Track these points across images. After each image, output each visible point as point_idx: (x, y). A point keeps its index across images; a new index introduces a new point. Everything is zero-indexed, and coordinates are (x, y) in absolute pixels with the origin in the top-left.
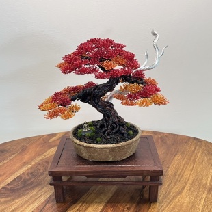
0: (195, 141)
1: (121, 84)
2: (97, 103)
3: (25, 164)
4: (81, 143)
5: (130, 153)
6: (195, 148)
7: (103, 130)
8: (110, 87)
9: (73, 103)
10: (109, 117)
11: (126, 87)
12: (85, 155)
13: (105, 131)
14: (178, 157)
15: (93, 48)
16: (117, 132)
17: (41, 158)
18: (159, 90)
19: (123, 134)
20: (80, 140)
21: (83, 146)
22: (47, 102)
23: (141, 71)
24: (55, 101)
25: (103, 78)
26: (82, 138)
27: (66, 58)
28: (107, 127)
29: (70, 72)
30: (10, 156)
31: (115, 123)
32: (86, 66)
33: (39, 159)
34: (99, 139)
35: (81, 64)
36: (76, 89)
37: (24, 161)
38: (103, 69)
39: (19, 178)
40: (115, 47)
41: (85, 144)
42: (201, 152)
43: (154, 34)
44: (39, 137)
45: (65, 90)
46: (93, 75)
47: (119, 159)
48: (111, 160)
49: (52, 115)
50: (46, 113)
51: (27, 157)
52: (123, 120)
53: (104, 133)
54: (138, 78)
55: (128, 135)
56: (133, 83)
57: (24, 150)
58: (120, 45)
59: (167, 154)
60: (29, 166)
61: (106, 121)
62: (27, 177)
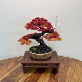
0: (75, 61)
1: (46, 33)
2: (38, 40)
3: (8, 71)
4: (33, 53)
5: (49, 57)
6: (76, 64)
7: (40, 49)
8: (42, 34)
9: (30, 39)
10: (42, 45)
11: (48, 34)
12: (34, 57)
13: (41, 49)
14: (70, 68)
15: (37, 21)
16: (45, 49)
17: (15, 68)
18: (59, 36)
19: (47, 50)
20: (32, 52)
21: (33, 54)
22: (21, 39)
23: (53, 29)
24: (24, 39)
25: (40, 31)
26: (33, 51)
27: (28, 24)
28: (41, 48)
29: (29, 29)
30: (2, 67)
31: (44, 47)
32: (35, 27)
33: (14, 69)
34: (38, 52)
35: (33, 26)
36: (31, 35)
37: (8, 69)
38: (40, 28)
39: (5, 78)
40: (44, 20)
41: (34, 54)
42: (78, 66)
43: (57, 16)
44: (14, 58)
45: (27, 35)
46: (37, 30)
47: (45, 59)
48: (43, 59)
49: (23, 44)
50: (20, 43)
51: (9, 67)
52: (47, 45)
53: (40, 50)
54: (52, 31)
55: (49, 51)
56: (50, 33)
57: (8, 64)
58: (46, 20)
59: (65, 67)
60: (10, 72)
61: (41, 46)
62: (9, 78)
